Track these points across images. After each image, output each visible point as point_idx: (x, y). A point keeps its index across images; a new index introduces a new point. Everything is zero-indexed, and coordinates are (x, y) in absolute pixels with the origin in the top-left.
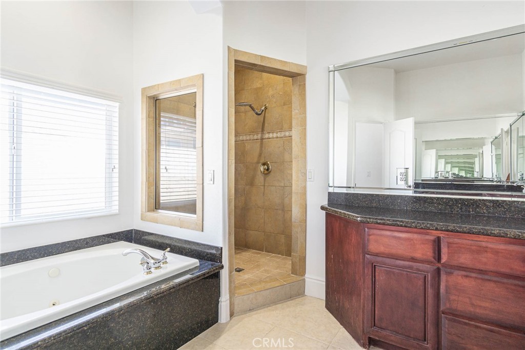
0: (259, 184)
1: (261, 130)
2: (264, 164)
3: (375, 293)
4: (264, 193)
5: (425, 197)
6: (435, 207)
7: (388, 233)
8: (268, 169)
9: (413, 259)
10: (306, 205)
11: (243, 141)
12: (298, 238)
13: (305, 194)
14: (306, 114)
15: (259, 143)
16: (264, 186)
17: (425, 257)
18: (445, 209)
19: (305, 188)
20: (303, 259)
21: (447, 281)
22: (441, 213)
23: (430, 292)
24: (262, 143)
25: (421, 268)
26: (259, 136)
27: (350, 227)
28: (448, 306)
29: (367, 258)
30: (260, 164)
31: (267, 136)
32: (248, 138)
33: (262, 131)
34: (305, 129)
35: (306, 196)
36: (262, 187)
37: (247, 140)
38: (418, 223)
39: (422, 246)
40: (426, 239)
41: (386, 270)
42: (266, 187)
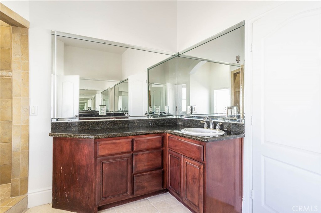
3: (102, 179)
5: (114, 121)
6: (118, 125)
7: (110, 142)
9: (122, 153)
10: (29, 135)
12: (19, 164)
13: (28, 126)
14: (28, 60)
17: (127, 150)
18: (122, 126)
19: (28, 121)
20: (25, 181)
21: (136, 159)
22: (121, 128)
23: (129, 166)
25: (125, 156)
27: (82, 143)
28: (136, 170)
29: (98, 159)
34: (28, 73)
35: (28, 128)
38: (125, 133)
39: (126, 145)
40: (128, 141)
41: (109, 163)
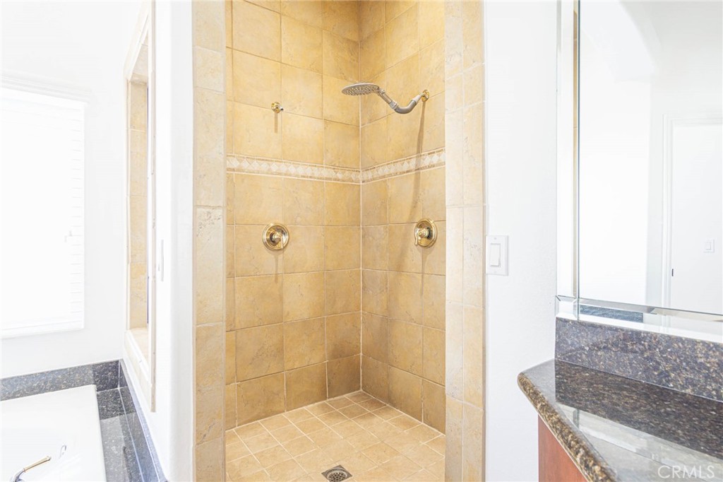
0: (413, 270)
1: (415, 150)
2: (421, 225)
4: (422, 290)
8: (429, 237)
11: (384, 177)
15: (413, 178)
16: (423, 273)
24: (417, 179)
26: (413, 162)
30: (415, 224)
31: (427, 161)
32: (392, 171)
33: (418, 152)
36: (419, 276)
37: (390, 175)
42: (426, 276)
